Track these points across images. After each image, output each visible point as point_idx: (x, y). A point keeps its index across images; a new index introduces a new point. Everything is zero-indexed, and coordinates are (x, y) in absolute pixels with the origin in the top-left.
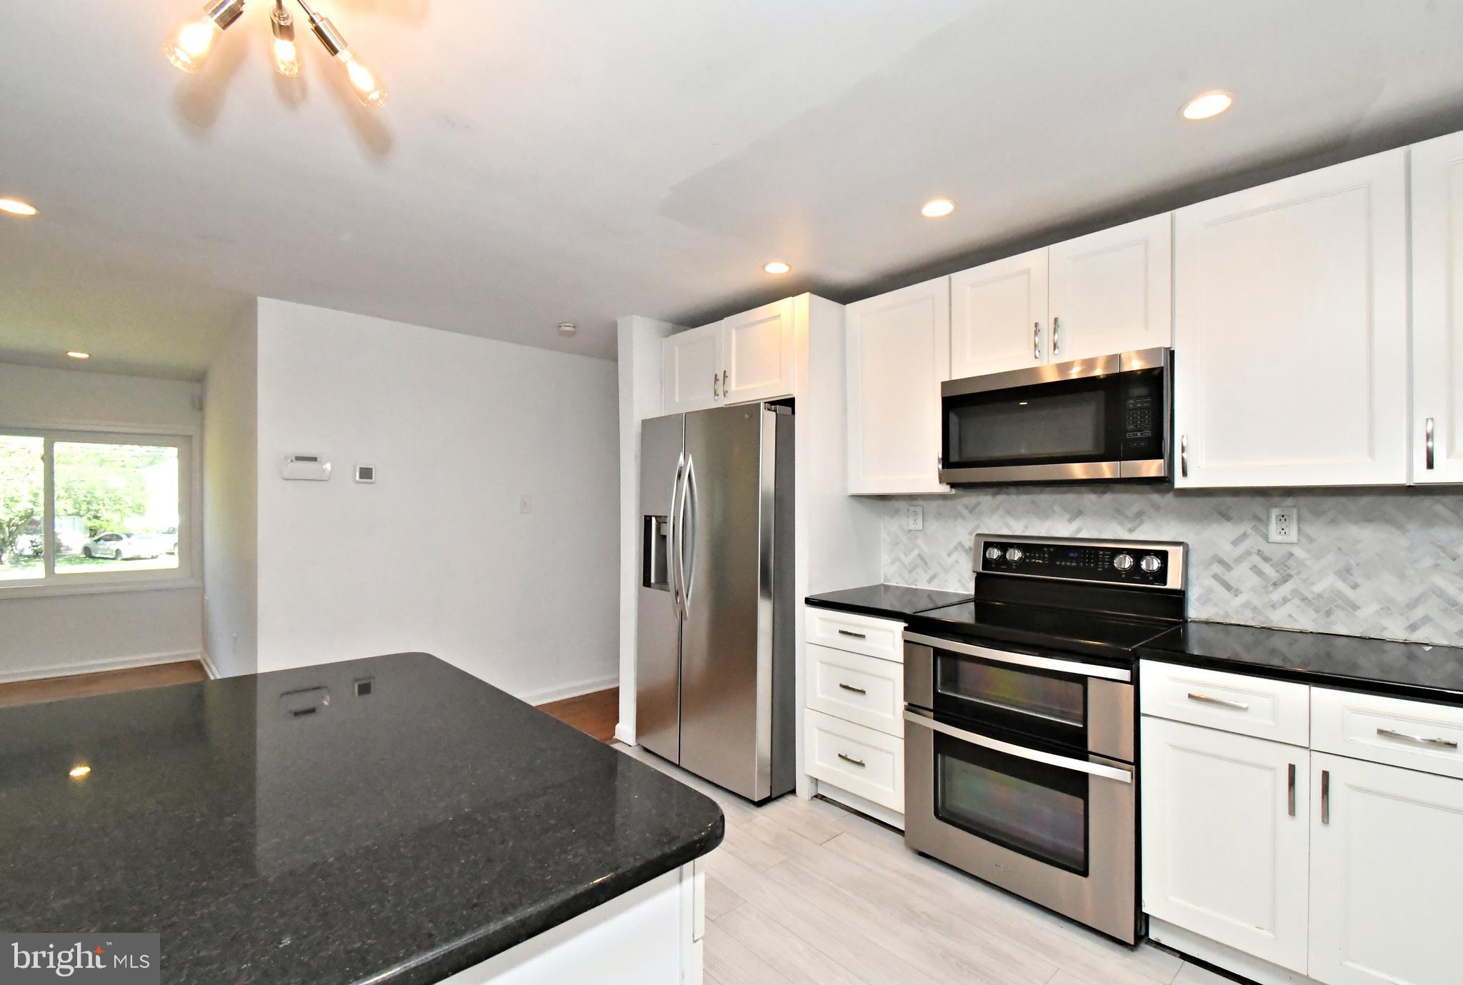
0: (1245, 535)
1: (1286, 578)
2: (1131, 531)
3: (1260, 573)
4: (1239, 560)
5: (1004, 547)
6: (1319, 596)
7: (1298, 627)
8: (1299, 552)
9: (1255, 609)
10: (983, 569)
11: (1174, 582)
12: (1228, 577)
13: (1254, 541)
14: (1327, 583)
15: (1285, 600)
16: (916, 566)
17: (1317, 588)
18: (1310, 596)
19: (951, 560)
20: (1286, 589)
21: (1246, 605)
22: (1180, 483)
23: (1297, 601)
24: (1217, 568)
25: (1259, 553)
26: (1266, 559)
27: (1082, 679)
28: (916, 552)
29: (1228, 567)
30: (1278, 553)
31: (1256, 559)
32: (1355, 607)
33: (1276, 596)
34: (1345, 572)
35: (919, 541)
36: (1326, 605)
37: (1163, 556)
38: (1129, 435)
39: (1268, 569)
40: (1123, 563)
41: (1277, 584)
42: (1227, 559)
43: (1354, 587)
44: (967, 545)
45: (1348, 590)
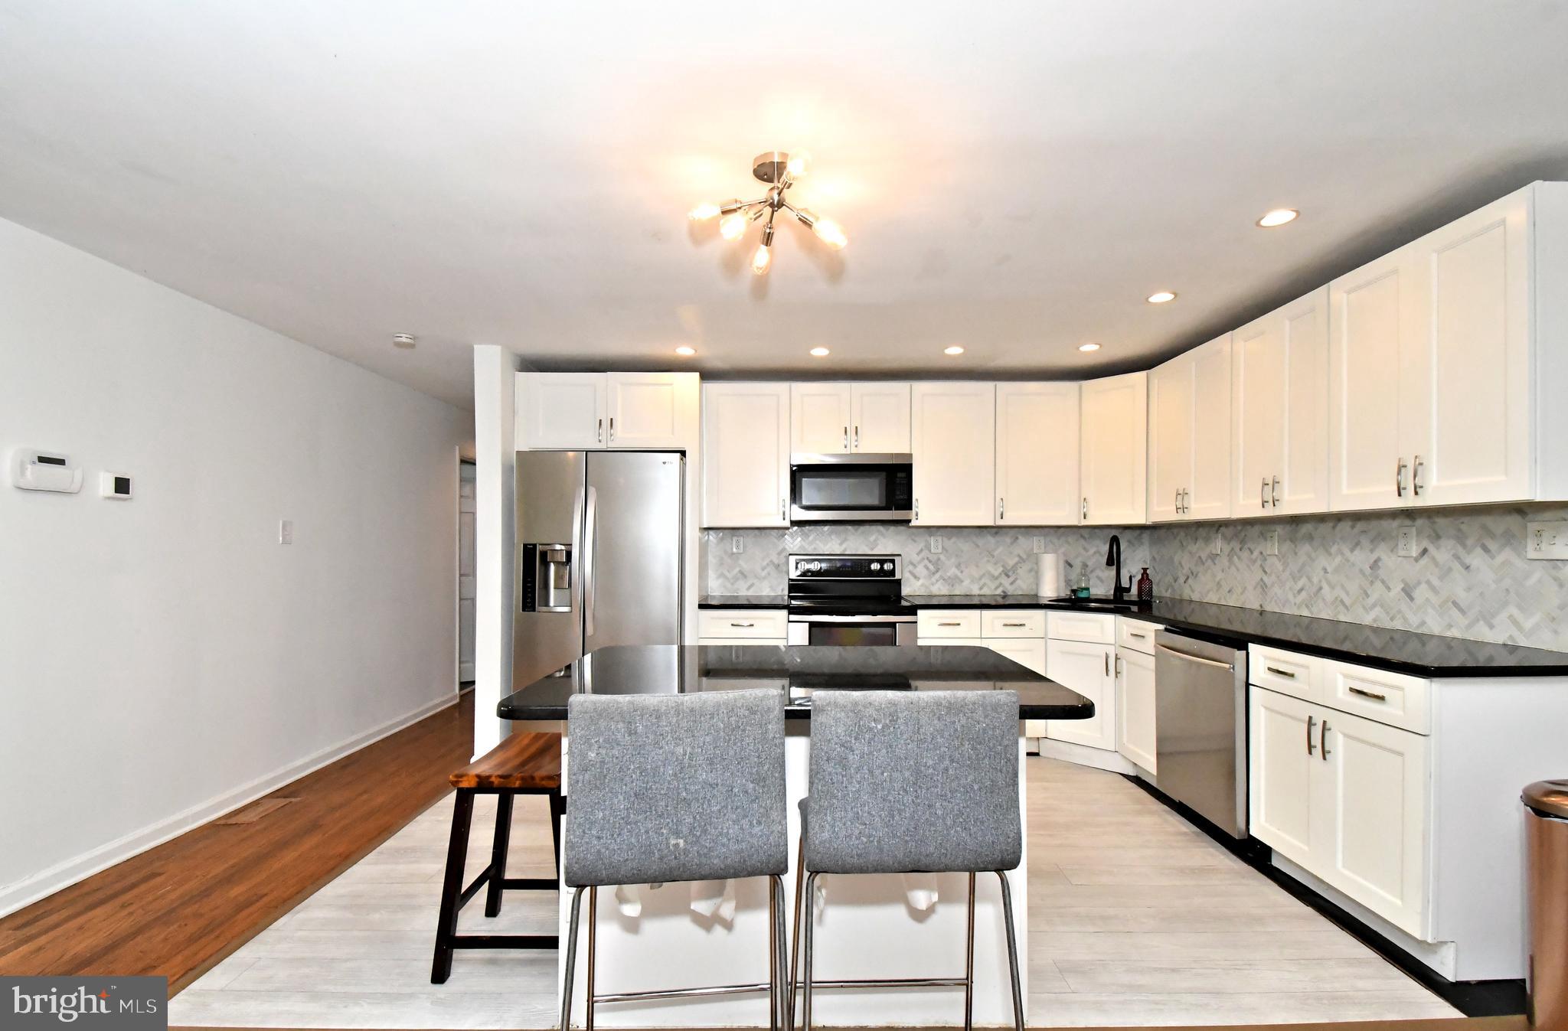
0: (921, 550)
1: (938, 570)
2: (872, 549)
3: (927, 568)
4: (919, 562)
6: (949, 577)
7: (942, 593)
8: (942, 557)
9: (927, 587)
11: (898, 576)
12: (915, 571)
13: (925, 554)
14: (953, 571)
15: (937, 581)
16: (737, 579)
17: (948, 574)
18: (946, 578)
19: (764, 574)
20: (937, 576)
21: (922, 585)
22: (913, 523)
23: (942, 581)
24: (911, 568)
25: (928, 558)
26: (930, 562)
27: (893, 625)
28: (738, 569)
29: (915, 566)
30: (934, 558)
31: (926, 561)
32: (962, 581)
33: (934, 580)
34: (958, 566)
35: (741, 562)
36: (953, 581)
37: (893, 562)
38: (897, 497)
39: (931, 567)
40: (875, 566)
41: (934, 574)
42: (915, 562)
43: (962, 572)
44: (776, 562)
45: (959, 574)
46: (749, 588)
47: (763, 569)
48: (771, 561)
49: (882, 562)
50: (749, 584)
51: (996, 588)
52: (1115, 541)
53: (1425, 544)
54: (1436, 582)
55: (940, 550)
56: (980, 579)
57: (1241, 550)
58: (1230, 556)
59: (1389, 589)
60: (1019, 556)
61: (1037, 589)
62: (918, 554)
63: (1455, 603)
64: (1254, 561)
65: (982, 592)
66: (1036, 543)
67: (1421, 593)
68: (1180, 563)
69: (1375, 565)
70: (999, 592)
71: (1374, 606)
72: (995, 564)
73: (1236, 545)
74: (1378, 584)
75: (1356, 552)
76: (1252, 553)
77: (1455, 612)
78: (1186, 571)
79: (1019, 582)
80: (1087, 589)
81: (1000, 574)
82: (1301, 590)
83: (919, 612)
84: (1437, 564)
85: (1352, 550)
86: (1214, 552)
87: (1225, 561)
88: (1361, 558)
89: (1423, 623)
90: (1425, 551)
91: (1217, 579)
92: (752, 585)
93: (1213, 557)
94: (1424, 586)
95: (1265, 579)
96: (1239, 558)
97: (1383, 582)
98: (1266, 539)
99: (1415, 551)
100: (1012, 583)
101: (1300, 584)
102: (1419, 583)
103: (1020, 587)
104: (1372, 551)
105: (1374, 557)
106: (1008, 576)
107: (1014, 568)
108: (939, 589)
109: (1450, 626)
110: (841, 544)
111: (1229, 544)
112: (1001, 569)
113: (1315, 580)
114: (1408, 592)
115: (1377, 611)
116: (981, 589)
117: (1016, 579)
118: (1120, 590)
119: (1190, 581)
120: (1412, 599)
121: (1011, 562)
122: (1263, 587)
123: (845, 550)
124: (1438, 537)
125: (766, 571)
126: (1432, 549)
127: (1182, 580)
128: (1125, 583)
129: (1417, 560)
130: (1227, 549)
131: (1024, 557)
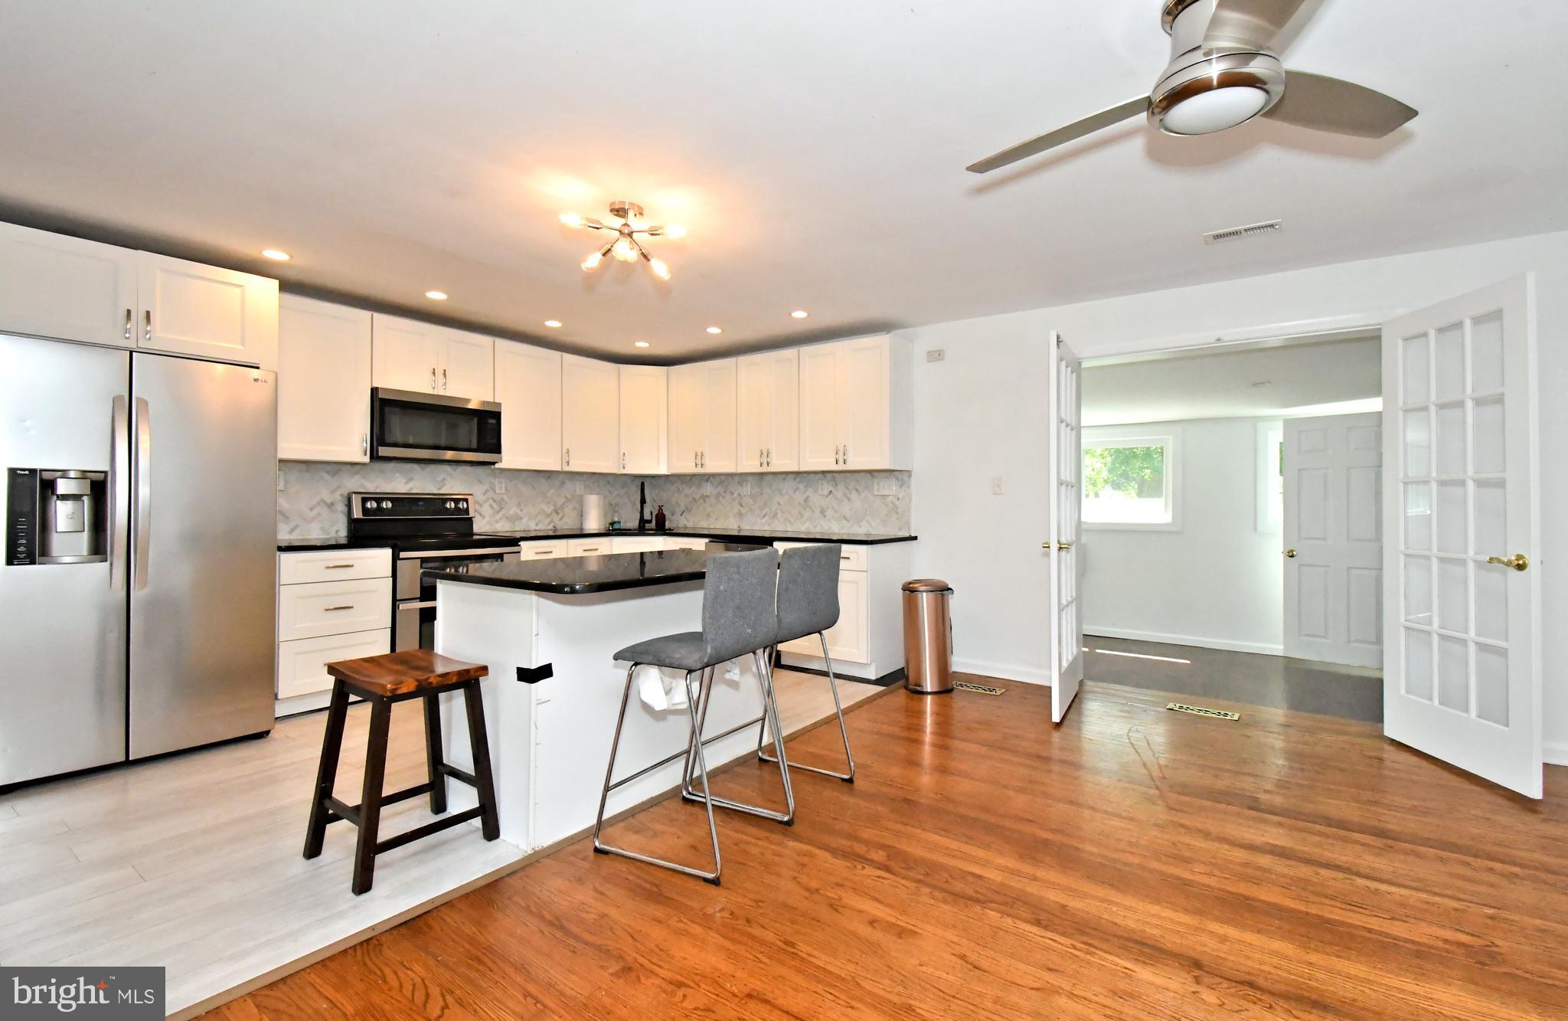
0: (487, 491)
1: (501, 509)
2: (439, 489)
3: (493, 507)
4: (485, 502)
5: (379, 500)
6: (511, 515)
7: (505, 530)
8: (505, 498)
9: (491, 524)
10: (363, 515)
11: (470, 513)
12: (481, 511)
13: (490, 494)
14: (513, 510)
15: (501, 519)
17: (511, 512)
18: (508, 516)
19: (312, 513)
20: (501, 513)
21: (488, 522)
22: (498, 465)
23: (504, 519)
24: (477, 507)
25: (492, 499)
26: (495, 501)
29: (481, 506)
30: (498, 498)
31: (491, 501)
32: (521, 519)
33: (498, 517)
34: (519, 505)
36: (512, 519)
37: (466, 500)
38: (488, 441)
39: (495, 506)
40: (451, 505)
41: (498, 512)
42: (481, 502)
43: (521, 511)
44: (329, 501)
45: (519, 512)
46: (291, 532)
47: (311, 509)
48: (322, 500)
49: (457, 501)
50: (292, 525)
51: (549, 524)
52: (643, 484)
53: (831, 488)
54: (836, 508)
55: (503, 491)
56: (537, 516)
57: (725, 492)
58: (718, 495)
59: (813, 512)
60: (566, 498)
61: (582, 524)
62: (484, 494)
63: (845, 518)
64: (734, 500)
65: (538, 528)
66: (579, 488)
67: (829, 513)
68: (677, 502)
69: (806, 500)
70: (551, 527)
71: (806, 521)
72: (549, 503)
73: (720, 489)
74: (808, 509)
75: (797, 492)
76: (733, 494)
77: (844, 521)
78: (682, 507)
79: (565, 519)
80: (619, 522)
81: (552, 512)
82: (764, 516)
83: (522, 543)
84: (836, 498)
85: (795, 492)
86: (705, 494)
87: (713, 499)
88: (799, 497)
89: (830, 528)
90: (831, 492)
91: (708, 511)
92: (297, 527)
93: (704, 498)
94: (830, 510)
95: (741, 509)
96: (724, 498)
97: (811, 508)
98: (742, 486)
99: (826, 492)
100: (560, 520)
101: (764, 512)
102: (828, 508)
103: (567, 524)
104: (805, 492)
105: (806, 496)
106: (558, 513)
107: (562, 507)
108: (502, 526)
109: (843, 528)
110: (406, 483)
111: (716, 488)
112: (553, 508)
113: (774, 509)
114: (823, 512)
115: (807, 524)
116: (537, 525)
117: (564, 516)
118: (643, 521)
119: (684, 514)
120: (825, 516)
121: (560, 501)
122: (740, 515)
123: (411, 489)
124: (837, 485)
125: (315, 512)
126: (833, 491)
127: (679, 513)
128: (647, 516)
129: (827, 496)
130: (715, 491)
131: (569, 497)
